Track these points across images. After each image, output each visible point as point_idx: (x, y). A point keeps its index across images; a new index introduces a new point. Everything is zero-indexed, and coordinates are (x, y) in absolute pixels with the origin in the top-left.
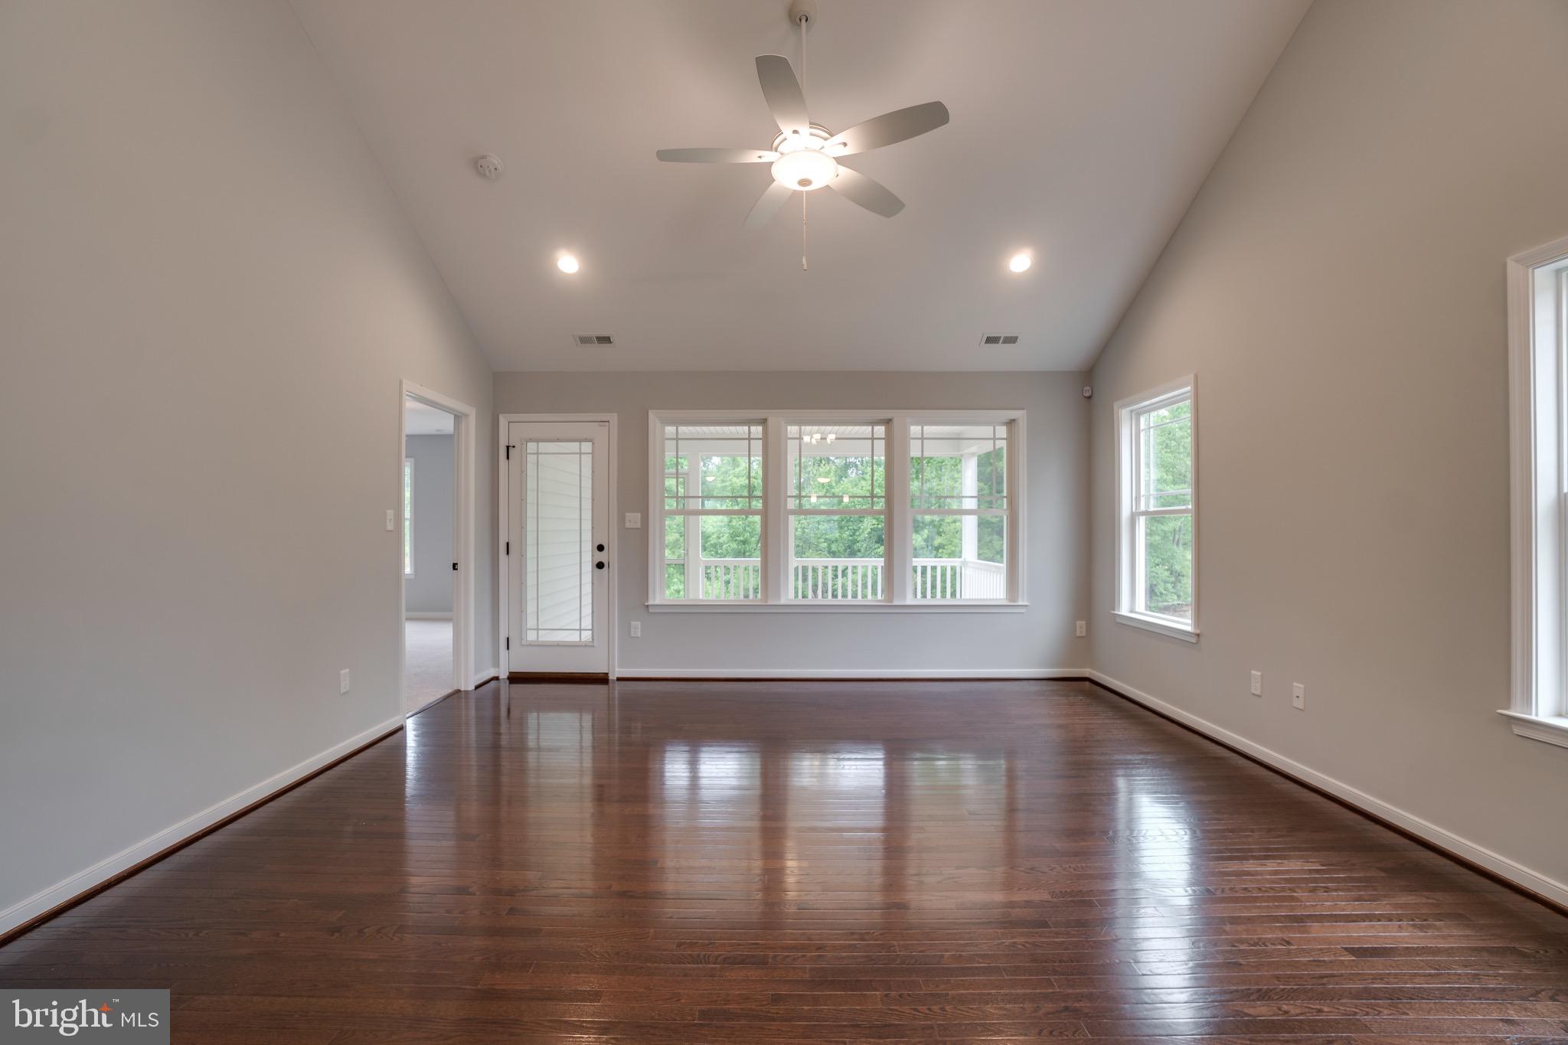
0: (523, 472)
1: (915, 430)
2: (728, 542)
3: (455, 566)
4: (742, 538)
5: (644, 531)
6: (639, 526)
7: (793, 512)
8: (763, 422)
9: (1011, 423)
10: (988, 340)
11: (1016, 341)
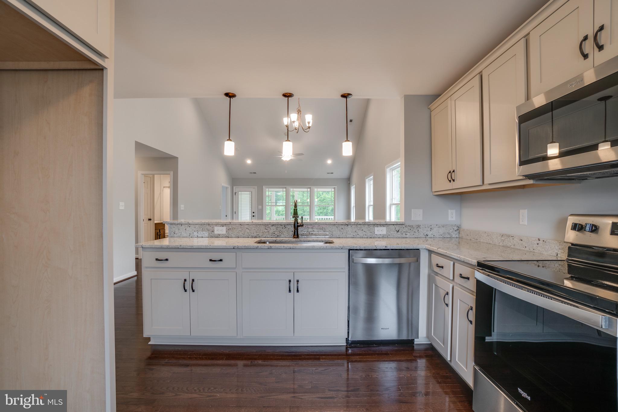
0: (238, 198)
1: (316, 190)
3: (226, 216)
5: (262, 209)
6: (261, 208)
8: (286, 188)
9: (334, 188)
10: (328, 173)
11: (333, 173)
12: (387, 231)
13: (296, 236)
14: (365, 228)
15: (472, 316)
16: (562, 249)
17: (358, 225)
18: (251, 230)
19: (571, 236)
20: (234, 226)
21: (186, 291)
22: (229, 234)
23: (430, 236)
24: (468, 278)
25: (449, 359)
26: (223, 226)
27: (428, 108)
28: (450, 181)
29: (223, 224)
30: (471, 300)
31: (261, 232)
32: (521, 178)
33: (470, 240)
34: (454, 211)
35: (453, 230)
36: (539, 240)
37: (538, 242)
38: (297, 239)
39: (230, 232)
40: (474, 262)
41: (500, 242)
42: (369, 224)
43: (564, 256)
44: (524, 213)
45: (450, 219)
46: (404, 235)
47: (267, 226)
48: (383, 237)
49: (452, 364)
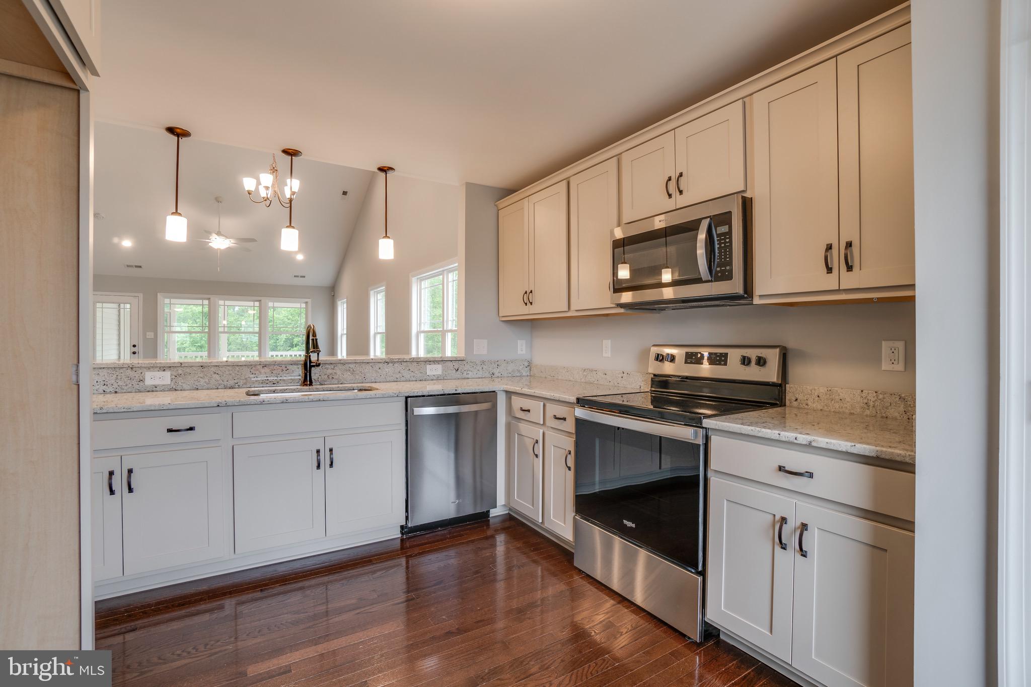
1: (271, 304)
2: (190, 346)
4: (199, 344)
5: (155, 339)
6: (153, 337)
7: (222, 333)
8: (209, 299)
9: (306, 303)
10: (295, 276)
11: (304, 277)
12: (443, 370)
13: (308, 383)
14: (413, 367)
15: (571, 462)
16: (645, 381)
17: (402, 363)
18: (223, 376)
19: (654, 368)
20: (188, 370)
21: (112, 492)
22: (177, 384)
23: (497, 374)
24: (564, 419)
25: (540, 521)
26: (164, 370)
27: (495, 205)
28: (526, 304)
29: (163, 367)
30: (569, 443)
31: (243, 378)
32: (614, 306)
33: (545, 378)
34: (524, 342)
35: (523, 366)
36: (623, 373)
37: (622, 375)
38: (310, 387)
39: (180, 381)
40: (573, 399)
41: (581, 378)
42: (417, 361)
43: (647, 388)
44: (607, 344)
45: (519, 352)
46: (465, 375)
47: (254, 368)
48: (438, 379)
49: (547, 525)
